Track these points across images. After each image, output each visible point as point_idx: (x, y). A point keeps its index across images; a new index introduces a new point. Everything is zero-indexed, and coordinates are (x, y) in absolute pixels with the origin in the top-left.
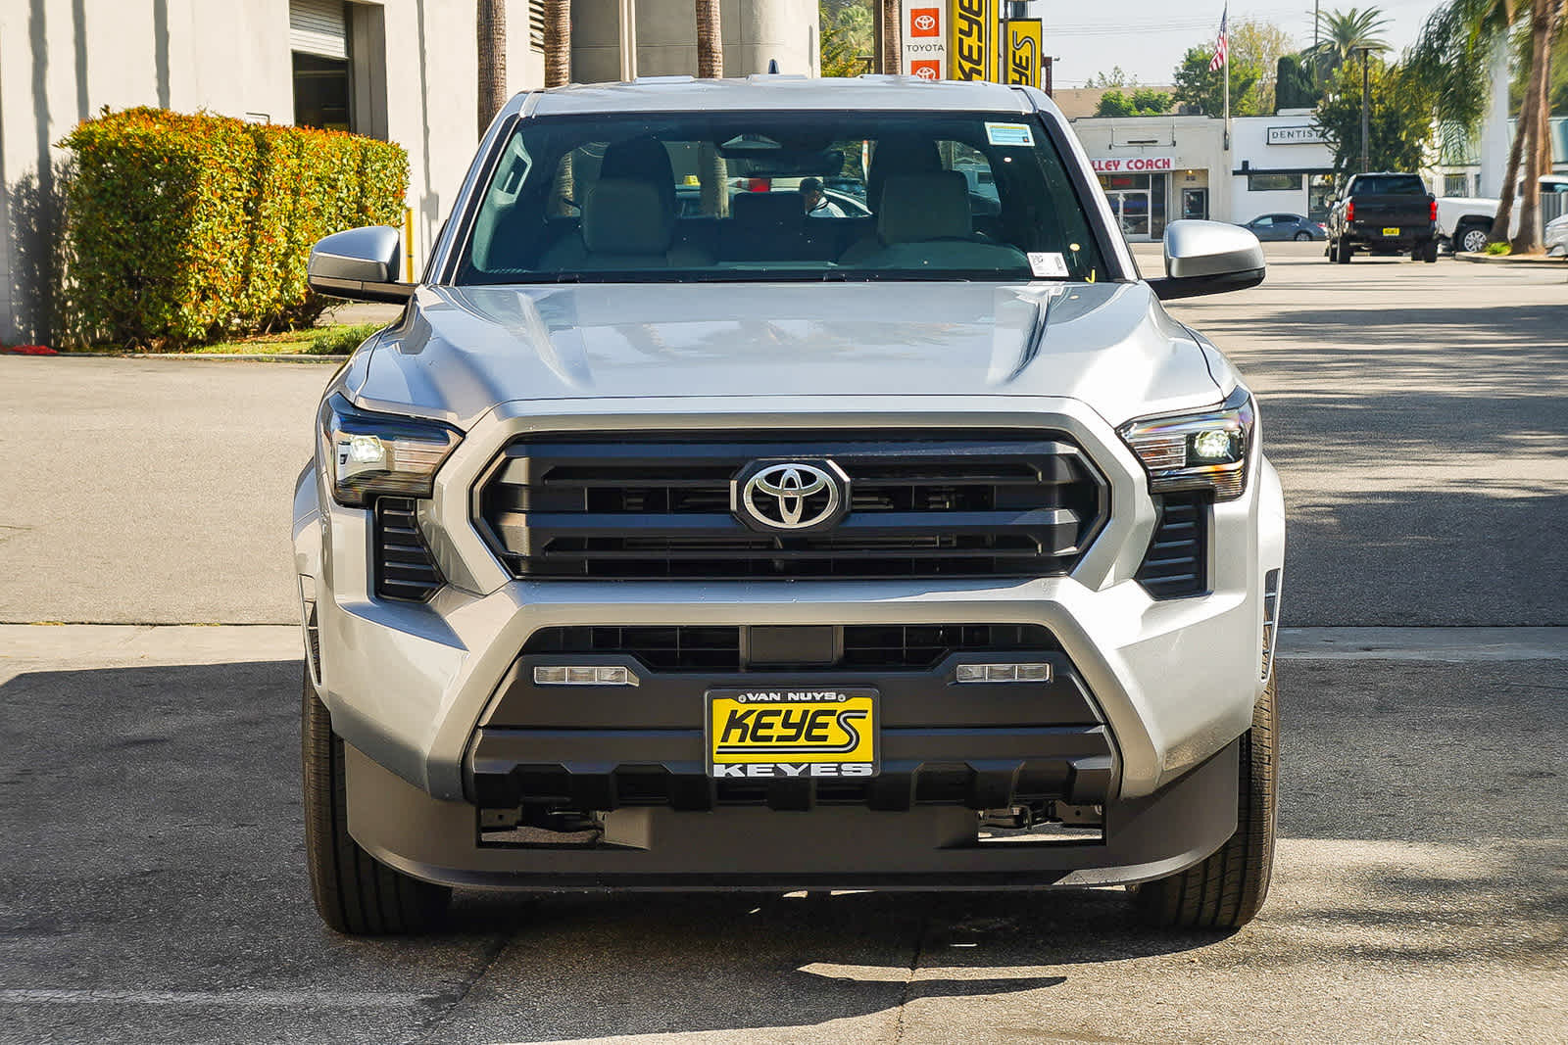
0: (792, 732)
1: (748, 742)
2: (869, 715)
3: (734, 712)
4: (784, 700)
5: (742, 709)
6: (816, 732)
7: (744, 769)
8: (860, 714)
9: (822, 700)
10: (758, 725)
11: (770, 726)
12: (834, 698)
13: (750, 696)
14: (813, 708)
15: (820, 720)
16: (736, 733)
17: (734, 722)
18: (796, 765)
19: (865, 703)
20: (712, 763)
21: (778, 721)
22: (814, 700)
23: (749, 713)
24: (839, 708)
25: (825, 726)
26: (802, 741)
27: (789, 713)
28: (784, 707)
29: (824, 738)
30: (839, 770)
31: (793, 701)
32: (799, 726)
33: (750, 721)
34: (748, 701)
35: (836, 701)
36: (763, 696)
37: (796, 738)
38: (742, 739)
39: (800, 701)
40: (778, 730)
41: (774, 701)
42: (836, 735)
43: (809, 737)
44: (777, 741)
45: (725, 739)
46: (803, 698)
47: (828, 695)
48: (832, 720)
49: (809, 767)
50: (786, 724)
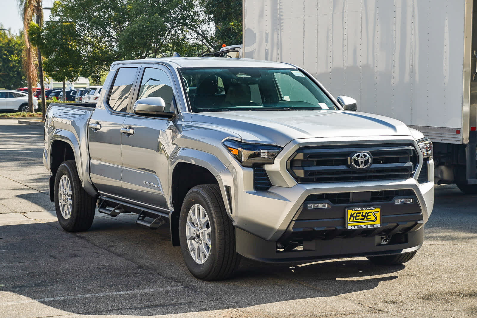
0: (364, 217)
1: (355, 220)
2: (379, 213)
3: (352, 213)
4: (362, 210)
5: (353, 212)
6: (368, 217)
7: (354, 227)
8: (377, 212)
9: (370, 209)
10: (357, 216)
11: (359, 216)
12: (372, 209)
13: (355, 209)
14: (368, 211)
15: (369, 214)
16: (352, 218)
17: (352, 216)
18: (365, 225)
19: (379, 210)
20: (348, 226)
21: (360, 215)
22: (368, 210)
23: (355, 213)
24: (373, 211)
25: (370, 215)
26: (365, 219)
27: (363, 213)
28: (362, 212)
29: (370, 219)
30: (374, 226)
31: (364, 210)
32: (365, 216)
33: (355, 215)
34: (355, 210)
35: (373, 209)
36: (358, 209)
37: (364, 219)
38: (353, 220)
39: (365, 210)
40: (361, 217)
41: (360, 210)
42: (372, 218)
43: (367, 219)
44: (360, 220)
45: (350, 220)
46: (366, 209)
47: (372, 208)
48: (371, 214)
49: (368, 226)
50: (362, 216)
